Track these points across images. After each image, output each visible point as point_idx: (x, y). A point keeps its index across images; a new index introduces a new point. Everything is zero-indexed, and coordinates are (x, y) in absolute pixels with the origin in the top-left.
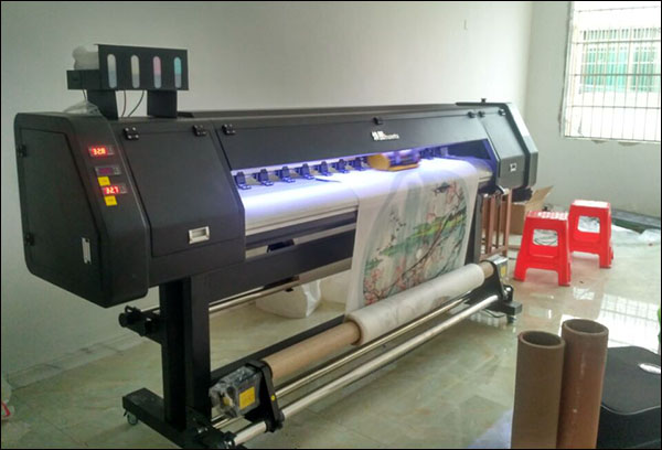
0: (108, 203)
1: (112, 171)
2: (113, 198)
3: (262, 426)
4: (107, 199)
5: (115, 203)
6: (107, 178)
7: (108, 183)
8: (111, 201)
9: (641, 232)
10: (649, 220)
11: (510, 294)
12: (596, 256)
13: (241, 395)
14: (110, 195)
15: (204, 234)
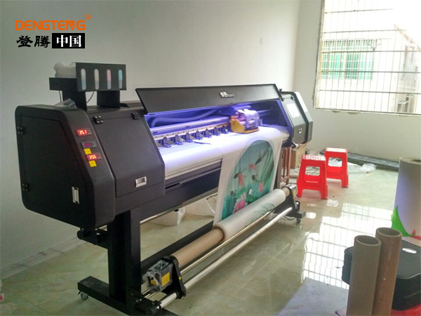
0: (92, 166)
1: (92, 144)
2: (94, 162)
3: (174, 295)
4: (90, 162)
5: (95, 165)
6: (89, 149)
7: (90, 153)
8: (93, 164)
9: (361, 165)
10: (365, 158)
11: (299, 206)
12: (340, 180)
13: (163, 278)
14: (92, 160)
15: (143, 181)
